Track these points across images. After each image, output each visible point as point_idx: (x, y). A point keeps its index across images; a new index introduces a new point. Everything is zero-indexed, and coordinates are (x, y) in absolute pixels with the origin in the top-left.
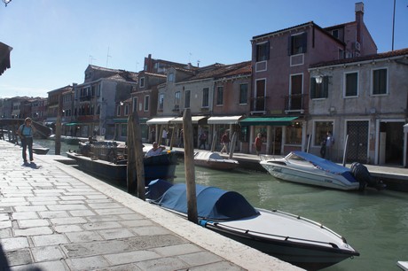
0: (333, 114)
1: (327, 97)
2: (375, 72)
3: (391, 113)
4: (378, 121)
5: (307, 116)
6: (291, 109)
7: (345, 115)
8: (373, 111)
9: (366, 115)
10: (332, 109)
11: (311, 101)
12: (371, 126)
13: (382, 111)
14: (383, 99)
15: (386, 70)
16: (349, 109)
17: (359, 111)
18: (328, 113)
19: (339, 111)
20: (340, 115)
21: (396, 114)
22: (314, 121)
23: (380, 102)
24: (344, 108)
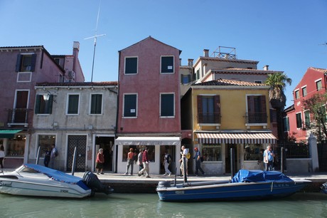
0: (56, 129)
1: (51, 113)
2: (93, 96)
3: (104, 130)
4: (94, 136)
5: (30, 130)
6: (15, 122)
7: (66, 130)
8: (91, 128)
9: (85, 130)
10: (55, 124)
11: (35, 116)
12: (88, 139)
13: (97, 128)
14: (98, 118)
15: (101, 96)
16: (70, 125)
17: (79, 127)
18: (52, 127)
19: (62, 126)
20: (62, 130)
21: (108, 130)
22: (37, 134)
23: (96, 120)
24: (66, 124)
